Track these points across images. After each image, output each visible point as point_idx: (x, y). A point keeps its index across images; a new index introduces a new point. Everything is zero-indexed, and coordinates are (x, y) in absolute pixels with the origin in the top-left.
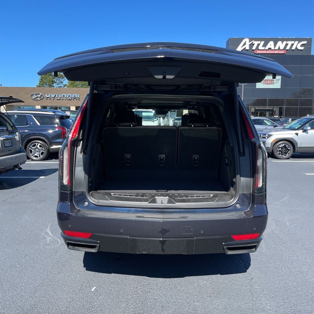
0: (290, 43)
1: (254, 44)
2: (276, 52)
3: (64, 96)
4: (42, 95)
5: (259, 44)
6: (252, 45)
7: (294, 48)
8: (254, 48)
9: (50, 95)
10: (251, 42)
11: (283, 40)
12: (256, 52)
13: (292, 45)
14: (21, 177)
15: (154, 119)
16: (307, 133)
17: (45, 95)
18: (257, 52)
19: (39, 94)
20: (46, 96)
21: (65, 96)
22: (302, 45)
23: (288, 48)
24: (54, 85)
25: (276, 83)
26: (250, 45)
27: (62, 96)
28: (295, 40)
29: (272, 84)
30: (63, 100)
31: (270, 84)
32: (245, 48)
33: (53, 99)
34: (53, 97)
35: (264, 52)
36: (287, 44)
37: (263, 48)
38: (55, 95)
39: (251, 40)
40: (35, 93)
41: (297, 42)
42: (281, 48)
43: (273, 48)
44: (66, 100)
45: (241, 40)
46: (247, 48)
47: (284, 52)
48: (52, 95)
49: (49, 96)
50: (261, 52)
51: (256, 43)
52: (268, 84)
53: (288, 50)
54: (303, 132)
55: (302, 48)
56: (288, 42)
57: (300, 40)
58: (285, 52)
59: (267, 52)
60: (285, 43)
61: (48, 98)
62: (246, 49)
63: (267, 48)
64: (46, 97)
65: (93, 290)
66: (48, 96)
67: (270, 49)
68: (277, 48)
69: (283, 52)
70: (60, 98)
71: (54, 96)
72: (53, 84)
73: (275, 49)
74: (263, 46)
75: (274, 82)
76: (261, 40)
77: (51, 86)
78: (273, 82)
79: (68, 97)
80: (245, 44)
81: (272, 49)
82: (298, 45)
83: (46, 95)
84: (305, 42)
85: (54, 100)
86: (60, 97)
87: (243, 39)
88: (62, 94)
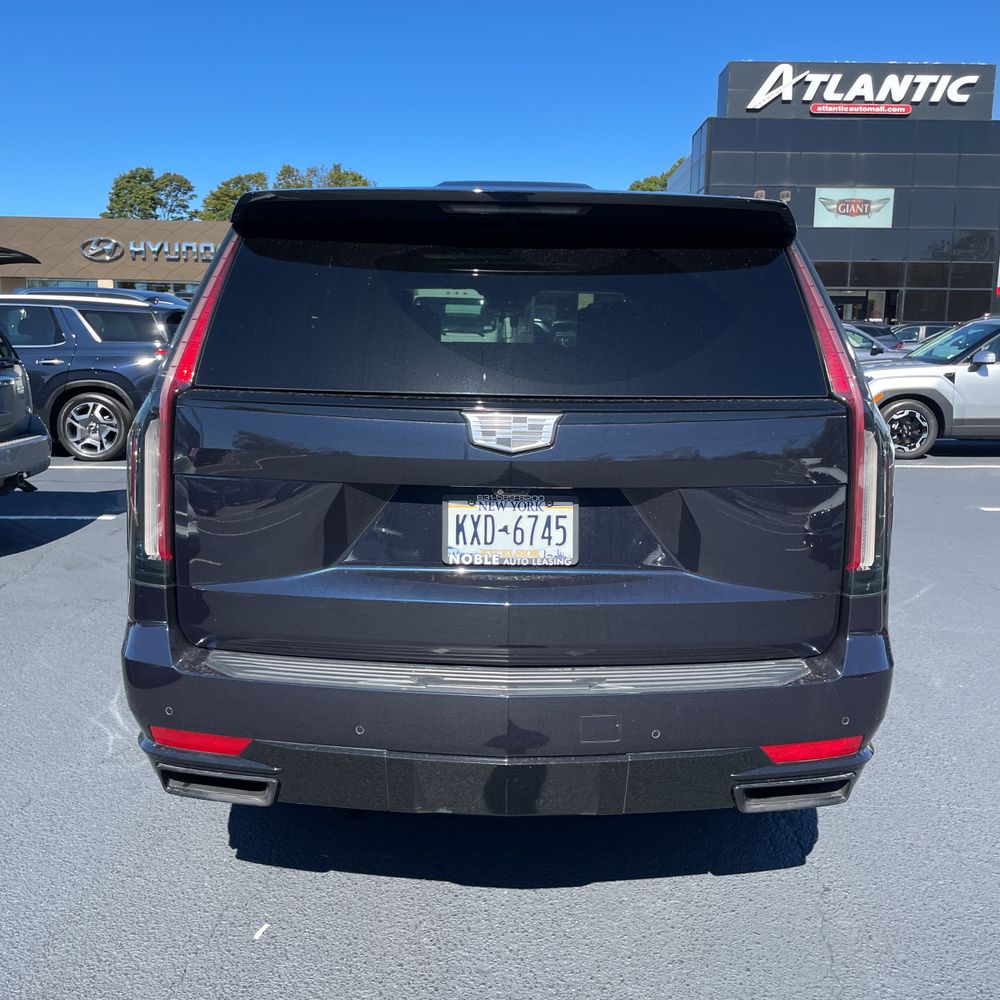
0: (925, 80)
1: (809, 83)
2: (881, 110)
3: (189, 248)
4: (116, 245)
5: (824, 84)
6: (801, 86)
7: (936, 97)
8: (809, 95)
9: (145, 244)
10: (798, 75)
11: (901, 71)
12: (815, 108)
13: (933, 86)
14: (34, 518)
15: (482, 326)
16: (985, 373)
17: (128, 245)
18: (819, 109)
19: (109, 242)
20: (132, 248)
21: (195, 250)
22: (963, 89)
23: (918, 97)
24: (159, 211)
25: (878, 210)
26: (794, 85)
27: (184, 249)
28: (940, 70)
29: (864, 213)
30: (186, 260)
31: (859, 213)
32: (781, 95)
33: (154, 256)
34: (154, 252)
35: (842, 109)
36: (915, 85)
37: (839, 97)
38: (162, 246)
39: (798, 68)
40: (96, 239)
41: (946, 79)
42: (898, 96)
43: (869, 97)
44: (196, 260)
45: (770, 67)
46: (788, 95)
47: (904, 110)
48: (149, 244)
49: (142, 249)
50: (830, 109)
51: (815, 79)
52: (851, 214)
53: (917, 103)
54: (971, 370)
55: (964, 98)
56: (919, 78)
57: (956, 71)
58: (907, 109)
59: (851, 109)
60: (908, 79)
61: (136, 253)
62: (784, 98)
63: (850, 96)
64: (132, 251)
65: (257, 936)
66: (137, 250)
67: (860, 98)
68: (882, 96)
69: (901, 110)
70: (177, 253)
71: (156, 249)
72: (154, 209)
73: (877, 99)
74: (837, 91)
75: (872, 207)
76: (830, 69)
77: (146, 216)
78: (869, 208)
79: (202, 251)
80: (779, 82)
81: (866, 99)
82: (951, 89)
83: (132, 244)
84: (973, 79)
85: (156, 260)
86: (177, 250)
87: (772, 66)
88: (182, 241)
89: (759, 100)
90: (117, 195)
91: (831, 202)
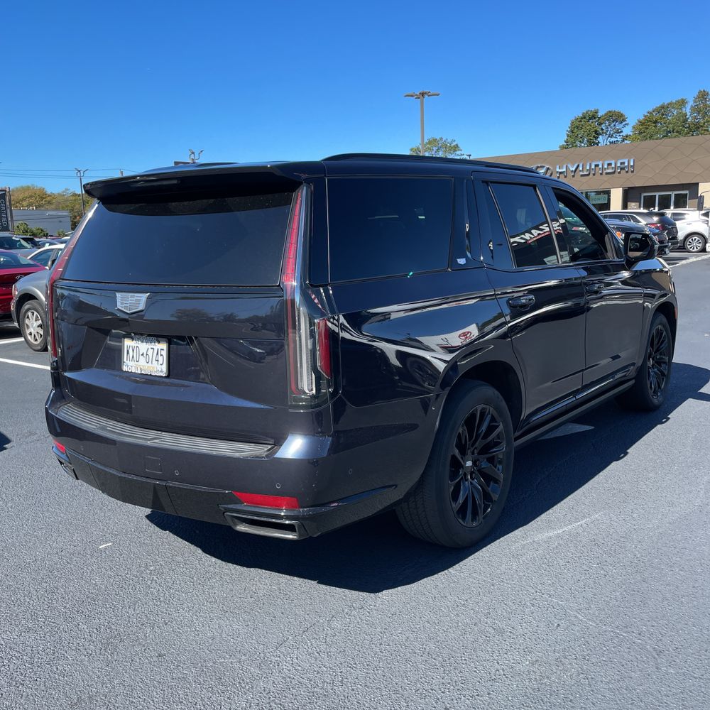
3: (597, 166)
4: (548, 169)
9: (567, 166)
17: (556, 168)
19: (542, 167)
20: (558, 170)
21: (600, 166)
24: (600, 139)
27: (593, 167)
30: (594, 175)
33: (573, 174)
34: (572, 171)
38: (578, 166)
40: (535, 166)
44: (601, 174)
48: (569, 166)
49: (564, 170)
61: (560, 173)
64: (557, 172)
66: (560, 171)
70: (588, 170)
71: (574, 169)
72: (596, 138)
77: (591, 144)
79: (606, 166)
83: (558, 167)
85: (573, 176)
86: (588, 168)
88: (592, 161)
90: (572, 132)
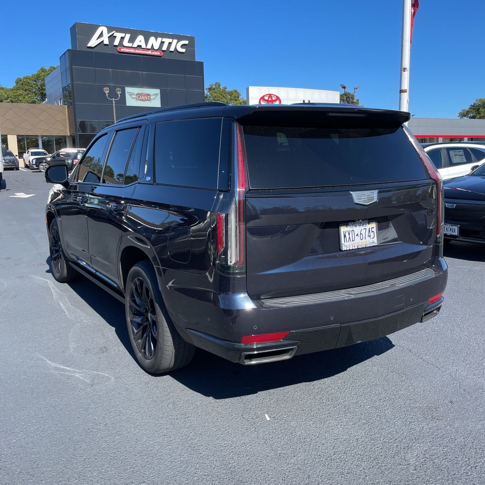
0: (167, 41)
1: (115, 37)
2: (150, 52)
5: (122, 38)
6: (112, 38)
7: (172, 49)
8: (116, 43)
10: (110, 32)
11: (156, 36)
12: (120, 49)
13: (170, 44)
18: (122, 50)
22: (183, 46)
23: (165, 48)
25: (154, 99)
26: (109, 37)
28: (172, 37)
29: (148, 100)
31: (146, 100)
32: (103, 41)
35: (132, 51)
36: (163, 43)
37: (130, 45)
39: (110, 29)
41: (175, 41)
42: (156, 47)
43: (144, 46)
45: (96, 27)
46: (106, 42)
47: (159, 53)
50: (127, 50)
51: (119, 35)
52: (142, 100)
55: (183, 50)
56: (164, 40)
57: (179, 38)
58: (161, 54)
59: (137, 51)
60: (159, 39)
62: (105, 43)
63: (135, 45)
67: (139, 46)
68: (149, 47)
69: (158, 54)
73: (148, 47)
74: (129, 42)
75: (152, 97)
76: (125, 31)
78: (150, 97)
80: (101, 35)
81: (143, 47)
82: (177, 46)
84: (186, 42)
87: (97, 27)
89: (93, 43)
91: (133, 94)
